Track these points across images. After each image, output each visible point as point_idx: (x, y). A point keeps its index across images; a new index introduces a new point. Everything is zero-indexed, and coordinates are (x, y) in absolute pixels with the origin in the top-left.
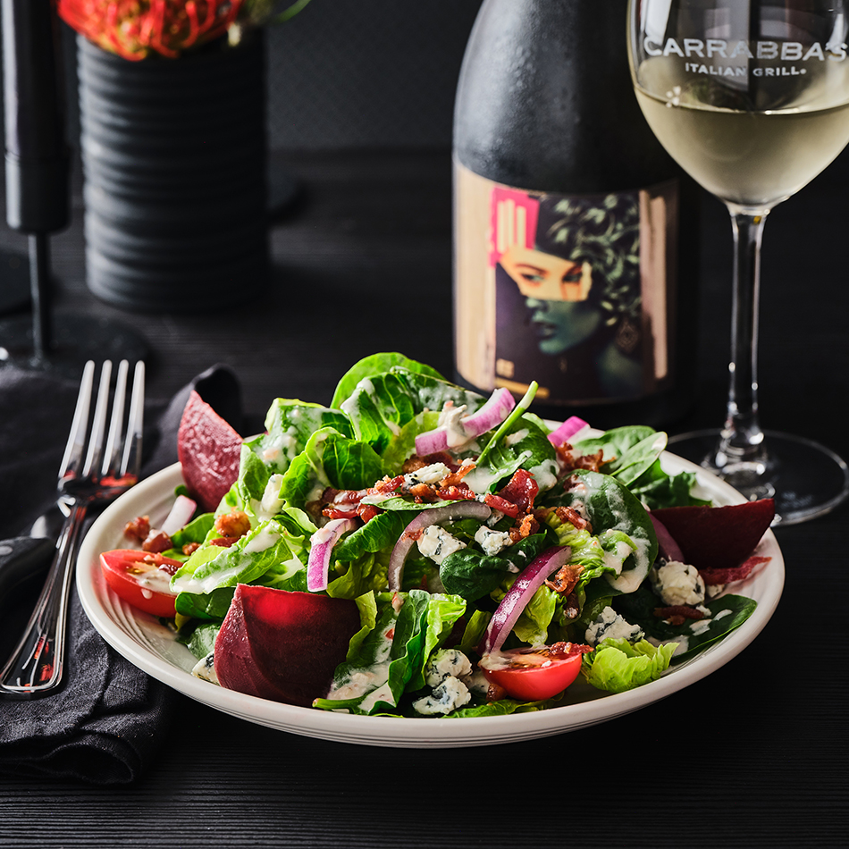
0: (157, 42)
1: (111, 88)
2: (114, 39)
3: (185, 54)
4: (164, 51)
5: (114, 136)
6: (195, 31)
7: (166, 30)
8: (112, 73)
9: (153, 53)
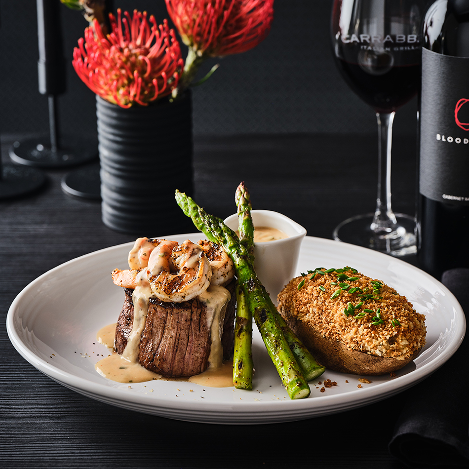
0: (137, 99)
1: (114, 122)
2: (115, 97)
3: (151, 104)
4: (141, 103)
5: (115, 146)
6: (156, 93)
7: (142, 93)
8: (114, 114)
9: (135, 103)
